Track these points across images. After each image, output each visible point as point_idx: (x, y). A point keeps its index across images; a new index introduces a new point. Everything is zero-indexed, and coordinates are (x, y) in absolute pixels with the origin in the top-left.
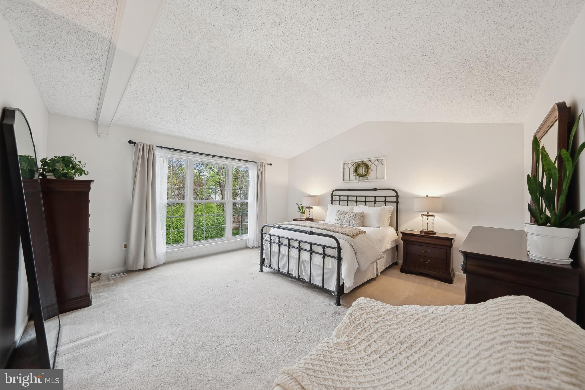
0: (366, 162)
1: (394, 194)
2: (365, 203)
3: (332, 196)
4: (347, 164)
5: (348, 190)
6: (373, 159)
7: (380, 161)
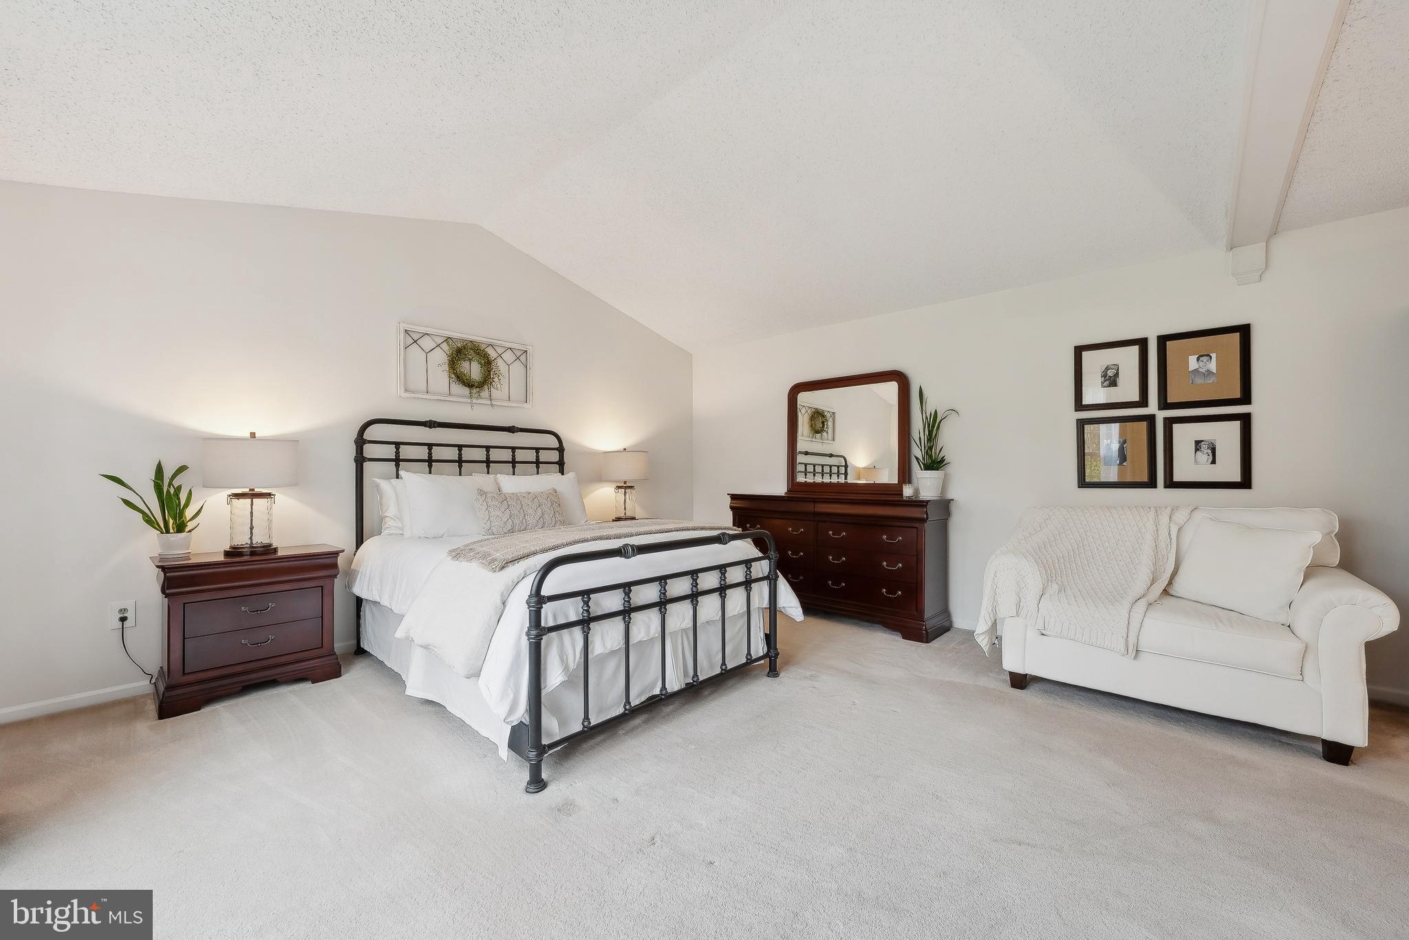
0: (483, 347)
1: (554, 443)
2: (488, 467)
3: (360, 442)
4: (416, 337)
5: (431, 424)
6: (502, 343)
7: (518, 353)
